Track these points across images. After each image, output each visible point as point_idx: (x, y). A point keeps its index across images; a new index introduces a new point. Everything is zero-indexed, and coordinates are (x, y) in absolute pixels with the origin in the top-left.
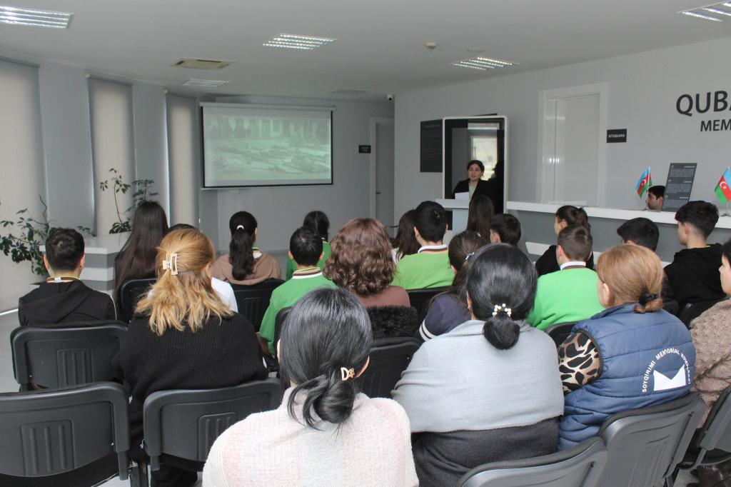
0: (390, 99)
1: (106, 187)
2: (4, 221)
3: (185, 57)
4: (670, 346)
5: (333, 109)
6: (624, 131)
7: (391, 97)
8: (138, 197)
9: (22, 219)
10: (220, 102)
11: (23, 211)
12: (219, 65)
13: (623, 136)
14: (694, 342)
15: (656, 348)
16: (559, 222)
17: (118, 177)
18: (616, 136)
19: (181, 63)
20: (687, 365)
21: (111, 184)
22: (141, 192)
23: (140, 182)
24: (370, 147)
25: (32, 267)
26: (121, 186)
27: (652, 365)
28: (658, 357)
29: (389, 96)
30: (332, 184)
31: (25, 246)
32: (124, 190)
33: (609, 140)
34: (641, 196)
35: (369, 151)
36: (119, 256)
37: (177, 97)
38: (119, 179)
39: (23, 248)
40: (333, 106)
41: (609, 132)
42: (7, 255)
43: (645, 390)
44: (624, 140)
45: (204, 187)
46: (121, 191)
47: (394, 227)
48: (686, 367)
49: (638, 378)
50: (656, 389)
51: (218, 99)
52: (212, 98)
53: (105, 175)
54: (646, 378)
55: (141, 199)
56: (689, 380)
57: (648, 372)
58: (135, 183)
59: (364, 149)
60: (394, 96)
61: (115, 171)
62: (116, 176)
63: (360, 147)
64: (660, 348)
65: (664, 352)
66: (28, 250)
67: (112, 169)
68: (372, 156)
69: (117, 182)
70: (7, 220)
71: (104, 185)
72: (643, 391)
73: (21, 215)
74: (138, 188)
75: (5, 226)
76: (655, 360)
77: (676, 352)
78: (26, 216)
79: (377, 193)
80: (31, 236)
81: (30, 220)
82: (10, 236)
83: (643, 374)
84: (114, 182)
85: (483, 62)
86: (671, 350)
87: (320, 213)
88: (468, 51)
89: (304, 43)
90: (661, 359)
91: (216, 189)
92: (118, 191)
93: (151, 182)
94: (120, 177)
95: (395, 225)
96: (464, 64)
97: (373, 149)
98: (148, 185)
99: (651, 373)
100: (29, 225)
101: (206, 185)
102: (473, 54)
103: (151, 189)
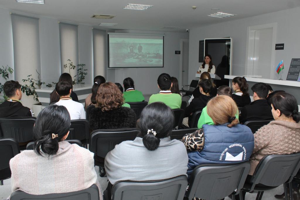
0: (187, 31)
1: (66, 67)
2: (23, 80)
3: (95, 14)
4: (238, 143)
5: (164, 35)
6: (283, 45)
7: (188, 30)
8: (80, 71)
9: (29, 79)
10: (116, 32)
11: (29, 76)
12: (109, 17)
13: (282, 47)
14: (255, 141)
15: (230, 143)
16: (234, 84)
17: (71, 63)
18: (279, 47)
19: (94, 16)
20: (245, 152)
21: (68, 65)
22: (80, 69)
23: (80, 65)
24: (180, 51)
25: (34, 98)
26: (72, 66)
27: (226, 150)
28: (230, 147)
29: (187, 30)
30: (163, 67)
31: (31, 89)
32: (74, 68)
33: (276, 49)
34: (278, 74)
35: (180, 53)
36: (51, 94)
37: (98, 31)
38: (72, 64)
39: (30, 90)
40: (164, 34)
41: (277, 45)
42: (24, 93)
43: (220, 159)
44: (283, 48)
45: (109, 67)
46: (72, 68)
47: (188, 86)
48: (244, 153)
49: (219, 154)
50: (226, 160)
51: (116, 31)
52: (113, 31)
53: (66, 62)
54: (222, 154)
55: (80, 72)
56: (245, 158)
57: (224, 152)
58: (78, 65)
59: (178, 52)
60: (189, 30)
61: (70, 61)
62: (70, 62)
63: (176, 51)
64: (233, 143)
65: (234, 145)
66: (32, 91)
67: (69, 60)
68: (181, 55)
69: (71, 65)
70: (25, 79)
71: (65, 66)
72: (220, 160)
73: (29, 77)
74: (80, 67)
75: (24, 81)
76: (228, 148)
77: (241, 146)
78: (30, 78)
79: (183, 71)
80: (32, 85)
81: (32, 79)
82: (26, 85)
83: (221, 153)
84: (70, 65)
85: (220, 14)
86: (238, 145)
87: (129, 78)
88: (212, 9)
89: (141, 7)
90: (232, 148)
91: (114, 68)
92: (71, 68)
93: (84, 65)
94: (72, 63)
95: (188, 85)
96: (212, 15)
97: (181, 52)
98: (83, 66)
99: (225, 153)
100: (31, 81)
101: (110, 67)
102: (216, 11)
103: (84, 68)
